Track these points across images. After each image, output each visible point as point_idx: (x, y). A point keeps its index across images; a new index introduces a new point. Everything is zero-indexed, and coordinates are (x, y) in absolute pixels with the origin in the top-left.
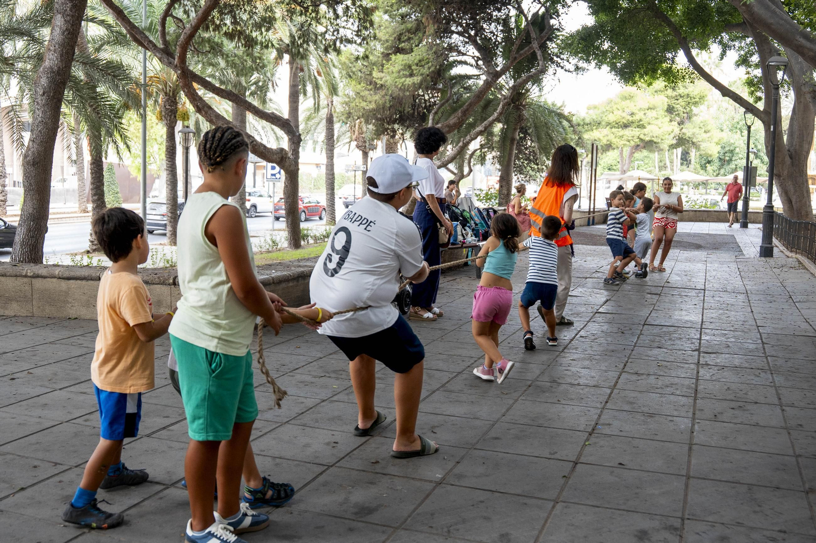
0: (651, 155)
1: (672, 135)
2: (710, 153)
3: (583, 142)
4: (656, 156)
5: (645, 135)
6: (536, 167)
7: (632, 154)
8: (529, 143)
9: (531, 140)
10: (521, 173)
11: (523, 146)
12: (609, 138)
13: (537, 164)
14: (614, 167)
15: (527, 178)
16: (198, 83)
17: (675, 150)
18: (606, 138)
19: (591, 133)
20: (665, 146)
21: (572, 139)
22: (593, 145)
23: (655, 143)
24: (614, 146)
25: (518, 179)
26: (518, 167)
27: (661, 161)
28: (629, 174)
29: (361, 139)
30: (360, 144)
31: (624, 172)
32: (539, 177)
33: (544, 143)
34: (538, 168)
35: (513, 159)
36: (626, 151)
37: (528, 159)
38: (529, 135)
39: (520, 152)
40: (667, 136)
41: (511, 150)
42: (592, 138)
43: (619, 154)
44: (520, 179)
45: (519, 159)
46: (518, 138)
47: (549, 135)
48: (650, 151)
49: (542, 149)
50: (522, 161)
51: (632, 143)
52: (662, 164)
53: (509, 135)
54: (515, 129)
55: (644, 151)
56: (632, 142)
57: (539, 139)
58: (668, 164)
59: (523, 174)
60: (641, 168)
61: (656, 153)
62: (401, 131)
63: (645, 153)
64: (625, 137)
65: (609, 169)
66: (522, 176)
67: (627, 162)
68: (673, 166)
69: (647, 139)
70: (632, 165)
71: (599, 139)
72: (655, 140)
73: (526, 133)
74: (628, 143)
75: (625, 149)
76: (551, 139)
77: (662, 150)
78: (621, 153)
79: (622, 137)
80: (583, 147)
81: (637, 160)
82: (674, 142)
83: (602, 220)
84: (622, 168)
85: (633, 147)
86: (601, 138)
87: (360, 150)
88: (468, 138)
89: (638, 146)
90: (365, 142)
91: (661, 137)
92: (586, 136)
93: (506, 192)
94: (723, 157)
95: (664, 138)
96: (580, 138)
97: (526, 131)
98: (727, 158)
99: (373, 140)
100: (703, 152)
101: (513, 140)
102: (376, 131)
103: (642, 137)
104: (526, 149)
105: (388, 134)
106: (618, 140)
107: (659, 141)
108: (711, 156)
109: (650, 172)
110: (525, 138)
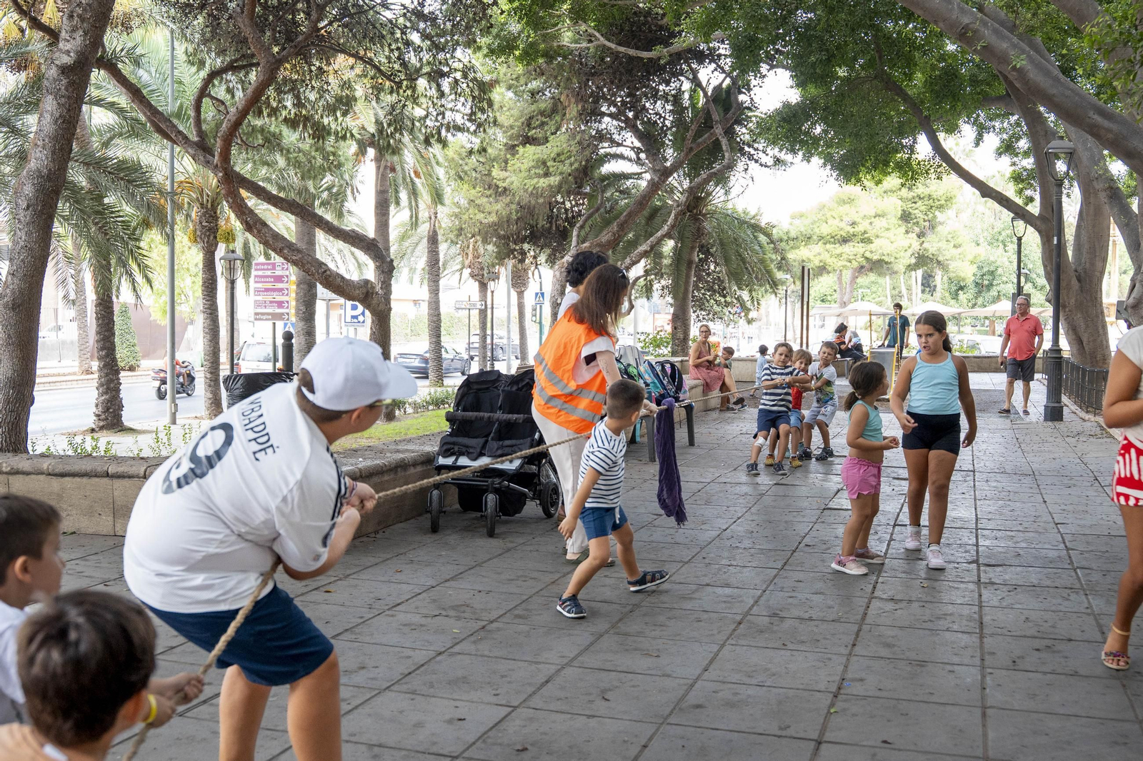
0: (881, 280)
1: (910, 252)
2: (962, 275)
3: (787, 264)
4: (886, 281)
5: (871, 252)
6: (723, 300)
7: (854, 278)
8: (712, 267)
9: (715, 262)
10: (701, 309)
11: (704, 270)
12: (822, 257)
13: (725, 296)
14: (829, 298)
15: (711, 316)
16: (248, 189)
17: (913, 273)
18: (818, 258)
19: (797, 251)
20: (900, 267)
21: (772, 261)
22: (803, 267)
23: (886, 263)
24: (830, 269)
25: (698, 316)
26: (697, 301)
27: (894, 288)
28: (851, 307)
29: (476, 264)
30: (476, 272)
31: (844, 304)
32: (727, 313)
33: (735, 266)
34: (725, 301)
35: (691, 289)
36: (847, 275)
37: (711, 289)
38: (712, 255)
39: (700, 279)
40: (902, 254)
41: (688, 277)
42: (799, 258)
43: (836, 279)
44: (701, 317)
45: (698, 289)
46: (697, 260)
47: (740, 256)
48: (880, 275)
49: (732, 274)
50: (703, 291)
51: (855, 264)
52: (896, 292)
53: (685, 256)
54: (693, 248)
55: (871, 275)
56: (854, 262)
57: (727, 261)
58: (904, 292)
59: (705, 310)
60: (866, 298)
61: (888, 277)
62: (532, 253)
63: (872, 277)
64: (845, 256)
65: (823, 301)
66: (704, 313)
67: (848, 290)
68: (911, 294)
69: (875, 258)
70: (855, 293)
71: (809, 259)
72: (886, 259)
73: (707, 253)
74: (849, 264)
75: (844, 272)
76: (743, 260)
77: (896, 273)
78: (840, 279)
79: (840, 255)
80: (788, 271)
81: (861, 287)
82: (913, 261)
84: (842, 299)
85: (855, 270)
86: (812, 258)
87: (476, 280)
88: (628, 261)
89: (862, 267)
90: (482, 269)
91: (895, 255)
92: (791, 256)
93: (682, 336)
94: (980, 281)
95: (898, 256)
96: (783, 259)
97: (708, 250)
98: (986, 282)
99: (493, 266)
100: (952, 275)
101: (690, 262)
102: (498, 253)
103: (868, 255)
104: (708, 274)
105: (514, 257)
106: (835, 260)
107: (892, 260)
108: (964, 280)
109: (880, 304)
110: (706, 260)
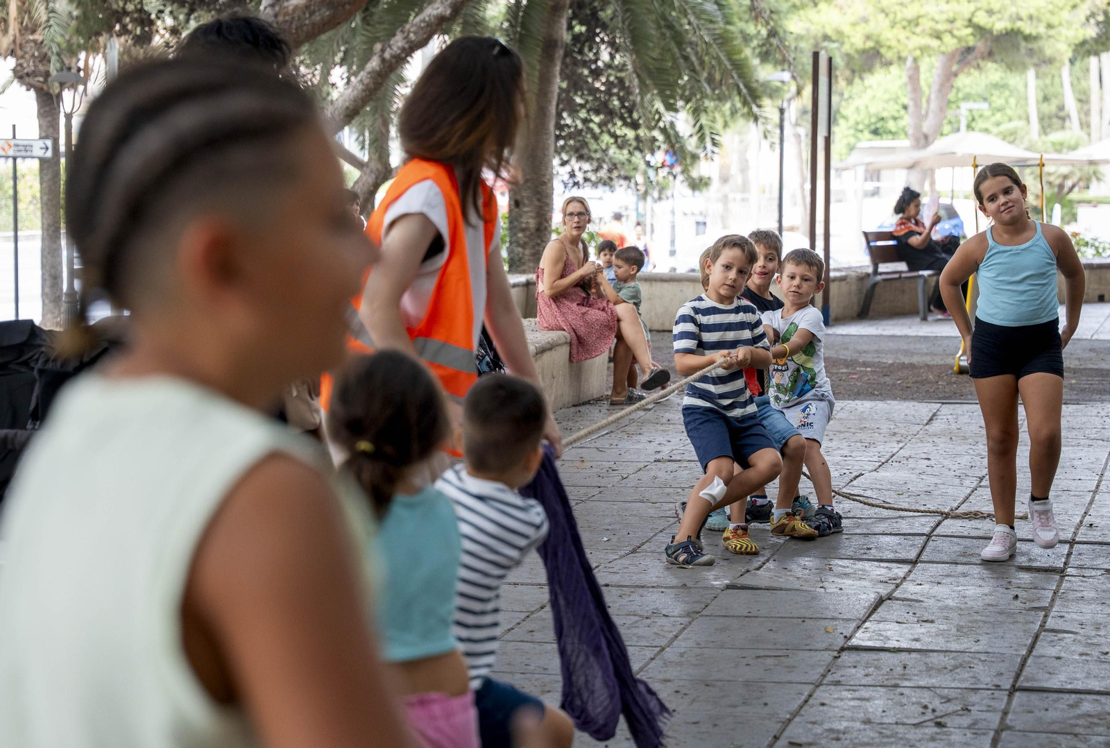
0: (1014, 80)
1: (1084, 10)
3: (782, 47)
4: (1029, 82)
5: (990, 12)
6: (630, 134)
7: (949, 77)
8: (605, 56)
9: (612, 44)
10: (581, 158)
11: (585, 64)
12: (871, 28)
13: (635, 126)
14: (891, 125)
15: (603, 173)
17: (1093, 60)
18: (862, 30)
19: (811, 13)
20: (1060, 47)
21: (747, 38)
22: (816, 56)
23: (1028, 38)
24: (889, 55)
25: (572, 175)
26: (570, 136)
27: (1046, 99)
28: (939, 145)
29: (29, 48)
30: (30, 66)
31: (924, 140)
32: (642, 166)
33: (655, 54)
34: (637, 138)
35: (553, 110)
36: (931, 71)
37: (602, 108)
38: (604, 27)
39: (576, 84)
40: (1065, 15)
41: (545, 80)
42: (816, 30)
43: (905, 79)
44: (580, 177)
45: (573, 110)
46: (567, 37)
47: (670, 27)
48: (1010, 67)
49: (650, 73)
50: (583, 114)
51: (950, 43)
52: (1051, 108)
53: (538, 29)
54: (556, 10)
55: (990, 66)
56: (947, 38)
57: (637, 41)
58: (1071, 106)
59: (589, 159)
60: (980, 124)
61: (1031, 73)
62: (169, 22)
63: (993, 72)
64: (926, 24)
65: (876, 132)
66: (587, 166)
67: (934, 106)
68: (1088, 113)
69: (1000, 25)
70: (950, 114)
71: (840, 33)
72: (1027, 28)
73: (593, 21)
74: (935, 43)
75: (924, 65)
76: (679, 39)
77: (1050, 61)
78: (914, 79)
79: (914, 22)
80: (783, 62)
81: (967, 97)
82: (1092, 32)
83: (855, 308)
84: (918, 127)
85: (951, 57)
86: (847, 29)
87: (30, 86)
88: (398, 42)
89: (969, 50)
90: (45, 59)
91: (1047, 17)
92: (794, 25)
93: (532, 223)
95: (1054, 20)
96: (773, 33)
97: (594, 13)
99: (73, 51)
101: (550, 45)
102: (84, 18)
103: (981, 19)
104: (596, 73)
105: (124, 31)
106: (902, 35)
107: (1042, 29)
109: (1011, 137)
110: (588, 40)
